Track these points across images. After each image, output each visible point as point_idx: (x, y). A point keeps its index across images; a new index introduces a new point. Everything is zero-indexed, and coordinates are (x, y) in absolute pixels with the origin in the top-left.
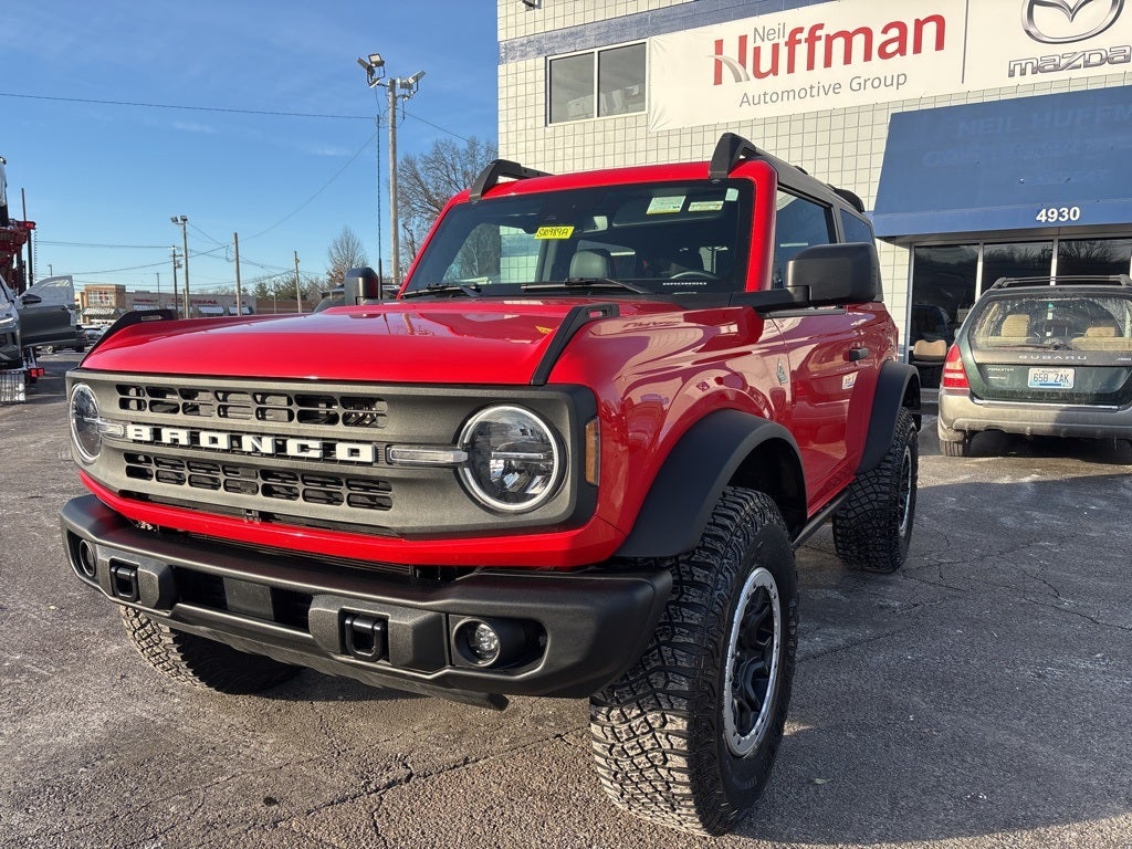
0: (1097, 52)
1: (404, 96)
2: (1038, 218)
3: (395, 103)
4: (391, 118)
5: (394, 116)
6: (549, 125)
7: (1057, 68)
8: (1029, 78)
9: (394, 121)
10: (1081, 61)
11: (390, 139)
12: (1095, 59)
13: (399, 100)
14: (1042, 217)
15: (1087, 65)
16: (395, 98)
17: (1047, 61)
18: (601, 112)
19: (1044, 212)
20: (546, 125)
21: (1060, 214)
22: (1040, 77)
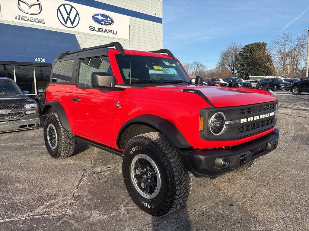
0: (37, 19)
2: (35, 60)
7: (28, 20)
8: (21, 21)
10: (33, 20)
12: (37, 21)
14: (36, 60)
15: (35, 22)
17: (25, 18)
19: (36, 59)
21: (41, 60)
22: (23, 21)
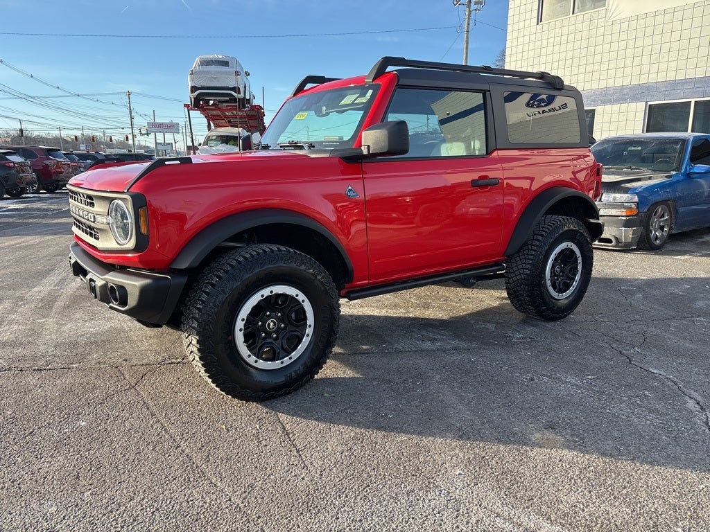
1: (476, 10)
3: (469, 15)
4: (466, 25)
5: (469, 24)
6: (540, 23)
9: (468, 27)
11: (465, 40)
13: (473, 13)
16: (470, 12)
18: (576, 10)
20: (538, 24)
